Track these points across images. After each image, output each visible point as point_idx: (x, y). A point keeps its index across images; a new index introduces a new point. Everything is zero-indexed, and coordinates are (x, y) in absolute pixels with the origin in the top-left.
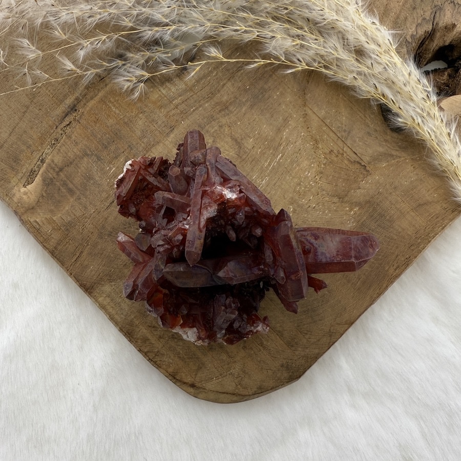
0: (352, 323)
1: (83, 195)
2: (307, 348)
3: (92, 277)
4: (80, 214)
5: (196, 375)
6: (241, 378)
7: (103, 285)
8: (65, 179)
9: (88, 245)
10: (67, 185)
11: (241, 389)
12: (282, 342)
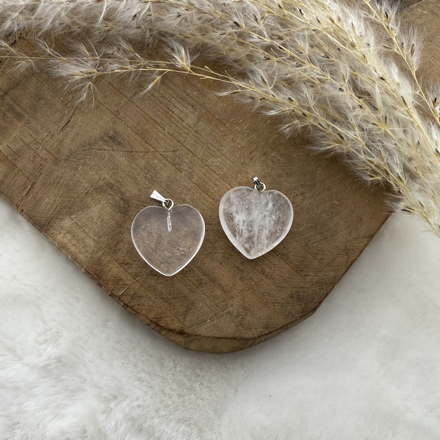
0: (372, 237)
1: (33, 117)
2: (320, 271)
3: (49, 211)
4: (30, 140)
5: (185, 318)
6: (241, 317)
7: (61, 219)
8: (11, 103)
9: (41, 174)
10: (14, 110)
11: (243, 331)
12: (287, 267)
